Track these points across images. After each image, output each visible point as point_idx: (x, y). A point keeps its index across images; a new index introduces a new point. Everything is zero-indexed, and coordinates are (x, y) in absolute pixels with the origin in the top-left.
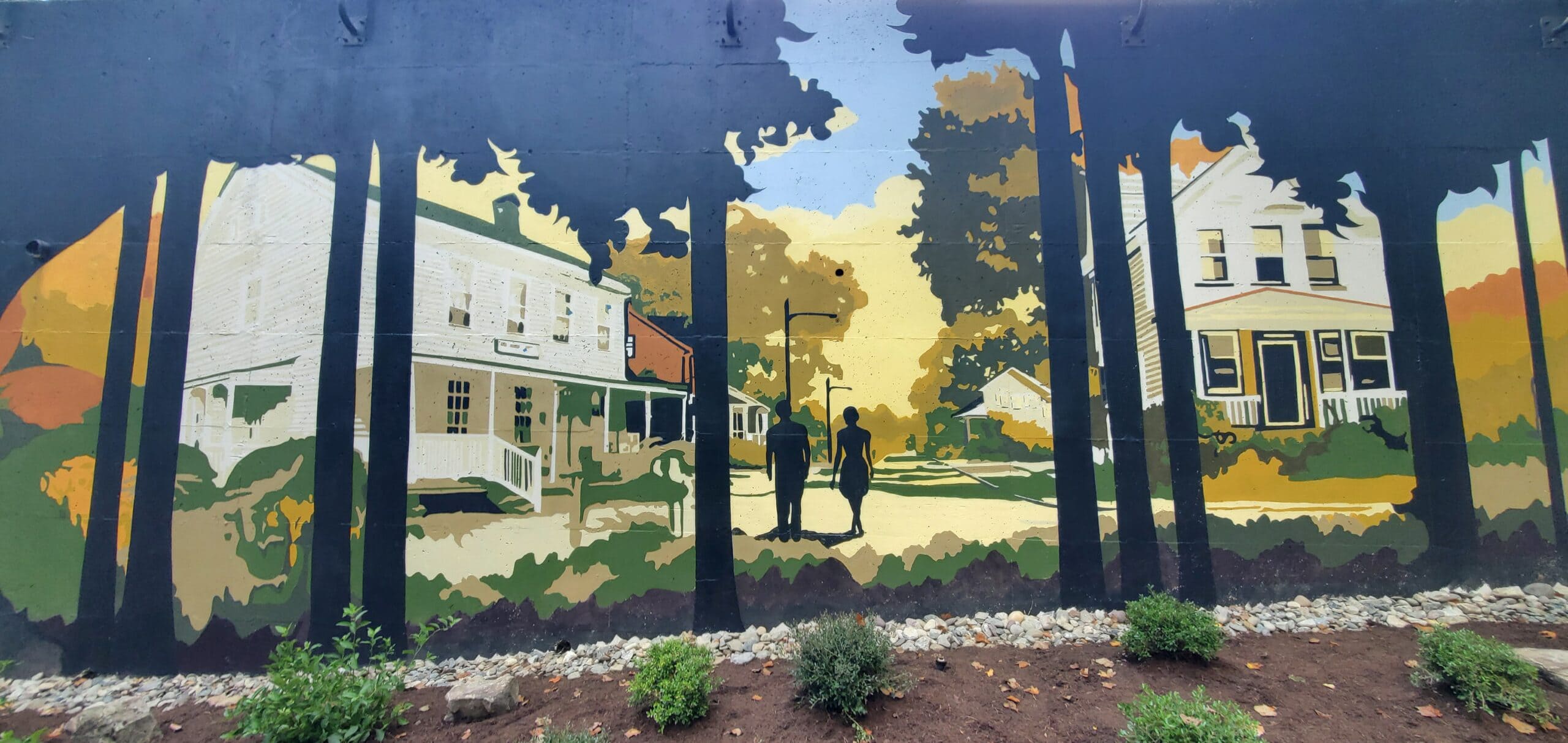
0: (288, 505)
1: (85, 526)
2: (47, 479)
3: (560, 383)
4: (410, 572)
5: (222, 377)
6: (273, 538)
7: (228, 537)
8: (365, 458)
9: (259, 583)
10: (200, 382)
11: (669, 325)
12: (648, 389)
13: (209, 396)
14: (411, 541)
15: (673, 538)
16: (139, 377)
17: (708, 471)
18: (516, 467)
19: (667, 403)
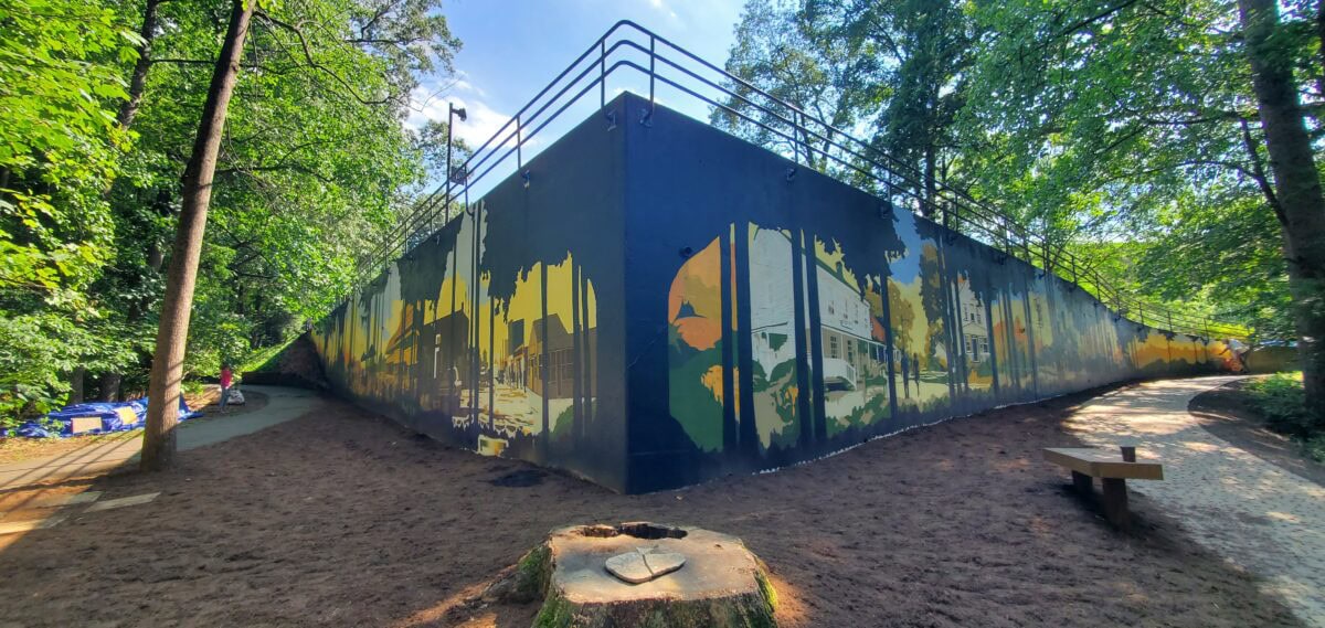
0: (790, 388)
1: (722, 401)
2: (703, 377)
3: (857, 340)
4: (826, 416)
5: (764, 329)
6: (788, 404)
7: (773, 404)
8: (811, 368)
9: (784, 425)
10: (757, 331)
11: (878, 319)
12: (877, 344)
13: (760, 338)
14: (826, 402)
15: (885, 399)
16: (735, 327)
17: (891, 374)
18: (850, 373)
19: (881, 349)
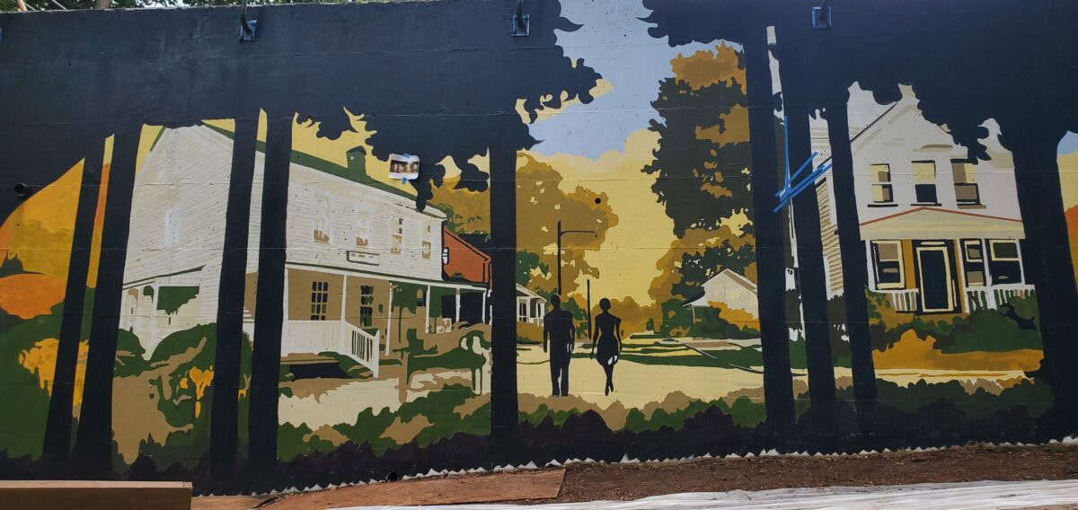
0: (194, 373)
1: (50, 389)
2: (24, 355)
3: (394, 283)
4: (281, 422)
5: (150, 281)
6: (184, 397)
7: (152, 396)
8: (251, 339)
9: (173, 429)
10: (134, 284)
11: (474, 240)
12: (458, 287)
13: (141, 295)
14: (283, 399)
15: (474, 396)
16: (92, 282)
17: (502, 346)
18: (360, 344)
19: (472, 296)
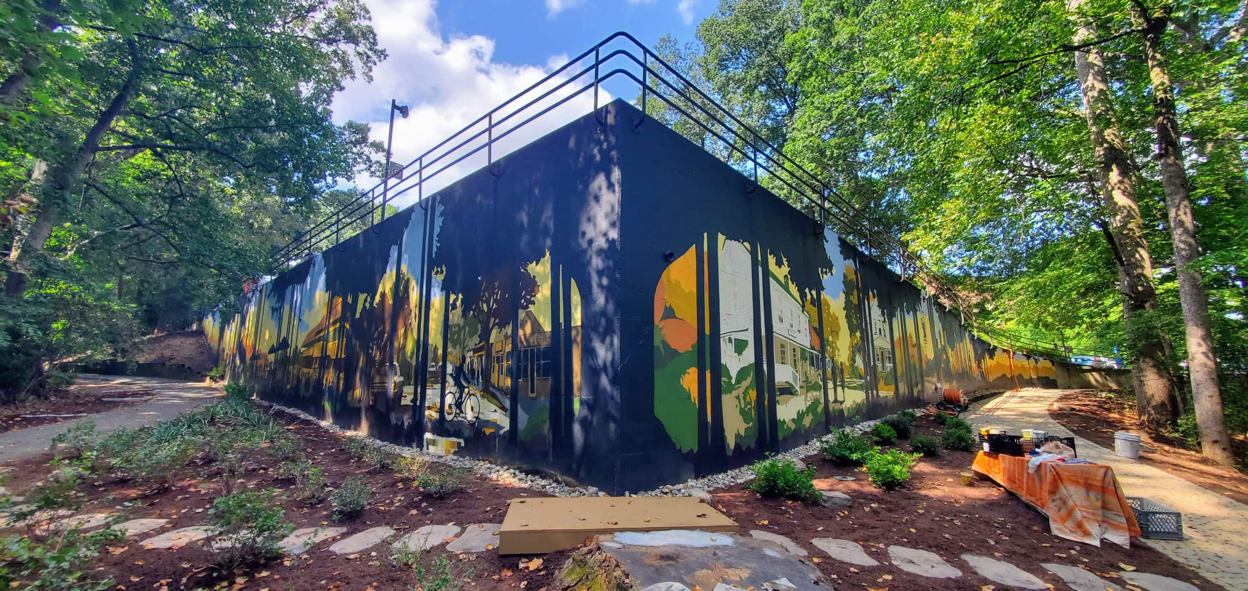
0: (750, 391)
1: (696, 403)
2: (683, 378)
3: (800, 347)
4: (778, 418)
5: (730, 334)
6: (749, 406)
7: (737, 406)
8: (766, 372)
9: (746, 426)
10: (724, 336)
12: (814, 352)
13: (727, 342)
14: (777, 406)
15: (821, 403)
16: (707, 332)
17: (825, 380)
18: (795, 378)
19: (817, 356)
